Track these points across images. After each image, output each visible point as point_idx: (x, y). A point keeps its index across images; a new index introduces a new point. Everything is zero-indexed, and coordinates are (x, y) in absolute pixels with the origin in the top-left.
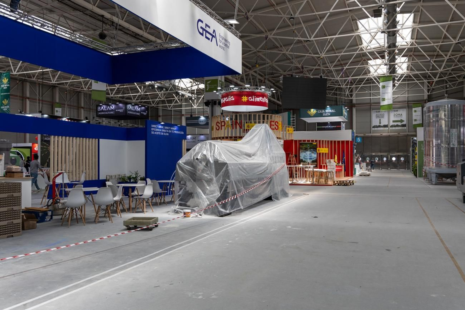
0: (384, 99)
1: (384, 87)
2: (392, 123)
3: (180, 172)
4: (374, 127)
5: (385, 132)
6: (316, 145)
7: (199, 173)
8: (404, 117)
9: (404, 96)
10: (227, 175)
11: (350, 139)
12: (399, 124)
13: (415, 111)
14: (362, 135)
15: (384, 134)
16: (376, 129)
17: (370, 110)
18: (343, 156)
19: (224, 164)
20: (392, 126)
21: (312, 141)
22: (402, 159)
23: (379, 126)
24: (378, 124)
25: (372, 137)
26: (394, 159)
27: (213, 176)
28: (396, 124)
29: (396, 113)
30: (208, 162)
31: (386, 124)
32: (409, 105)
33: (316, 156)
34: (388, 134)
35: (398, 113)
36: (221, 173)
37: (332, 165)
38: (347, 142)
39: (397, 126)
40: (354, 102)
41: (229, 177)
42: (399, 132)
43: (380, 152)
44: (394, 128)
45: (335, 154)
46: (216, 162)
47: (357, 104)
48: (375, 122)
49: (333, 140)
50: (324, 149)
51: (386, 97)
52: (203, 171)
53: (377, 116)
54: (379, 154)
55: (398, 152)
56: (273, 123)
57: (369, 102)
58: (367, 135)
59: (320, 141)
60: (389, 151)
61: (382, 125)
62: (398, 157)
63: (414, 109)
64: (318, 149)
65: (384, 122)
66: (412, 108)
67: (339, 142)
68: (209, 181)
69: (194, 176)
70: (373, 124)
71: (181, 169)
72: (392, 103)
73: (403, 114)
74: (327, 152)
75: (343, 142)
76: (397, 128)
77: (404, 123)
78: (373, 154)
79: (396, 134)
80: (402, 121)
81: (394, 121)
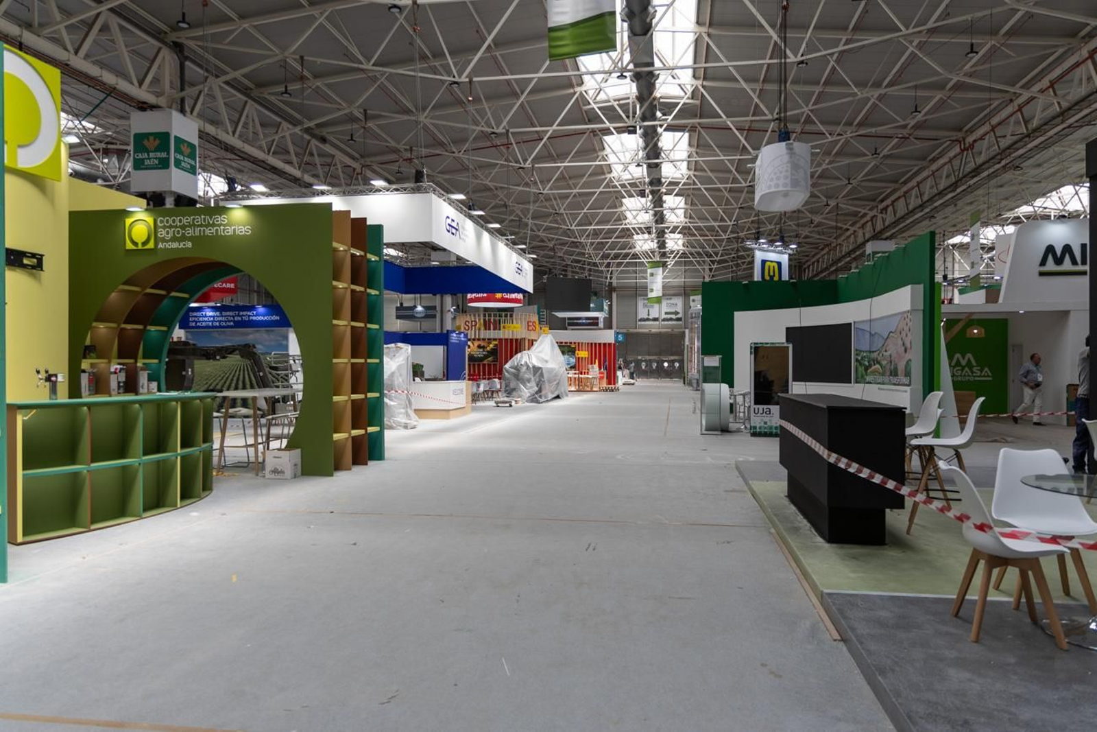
0: (652, 290)
1: (652, 275)
2: (664, 316)
3: (506, 374)
4: (640, 320)
5: (654, 327)
6: (575, 348)
7: (521, 375)
8: (680, 309)
9: (679, 281)
10: (542, 375)
11: (612, 341)
12: (674, 317)
13: (694, 301)
14: (625, 331)
15: (653, 330)
16: (643, 323)
17: (635, 296)
18: (605, 361)
19: (540, 368)
20: (664, 320)
21: (571, 343)
22: (677, 365)
23: (648, 320)
24: (646, 317)
25: (638, 334)
26: (666, 364)
27: (532, 377)
28: (669, 316)
29: (669, 301)
30: (528, 366)
31: (657, 316)
32: (685, 292)
33: (574, 360)
34: (658, 330)
35: (672, 301)
36: (537, 375)
37: (595, 371)
38: (610, 344)
39: (671, 319)
40: (614, 284)
41: (543, 377)
42: (673, 327)
43: (649, 355)
44: (666, 323)
45: (595, 358)
46: (534, 367)
47: (618, 287)
48: (642, 313)
49: (594, 342)
50: (584, 352)
51: (654, 288)
52: (525, 373)
53: (645, 306)
54: (648, 358)
55: (672, 355)
56: (531, 324)
57: (634, 285)
58: (631, 330)
59: (579, 343)
60: (660, 354)
61: (651, 317)
62: (671, 362)
63: (692, 298)
64: (577, 352)
65: (654, 314)
66: (689, 296)
67: (600, 344)
68: (529, 381)
69: (517, 376)
70: (639, 317)
71: (507, 371)
72: (661, 295)
73: (678, 304)
74: (587, 356)
75: (605, 344)
76: (670, 323)
77: (679, 316)
78: (640, 358)
79: (670, 330)
80: (677, 313)
81: (666, 313)
